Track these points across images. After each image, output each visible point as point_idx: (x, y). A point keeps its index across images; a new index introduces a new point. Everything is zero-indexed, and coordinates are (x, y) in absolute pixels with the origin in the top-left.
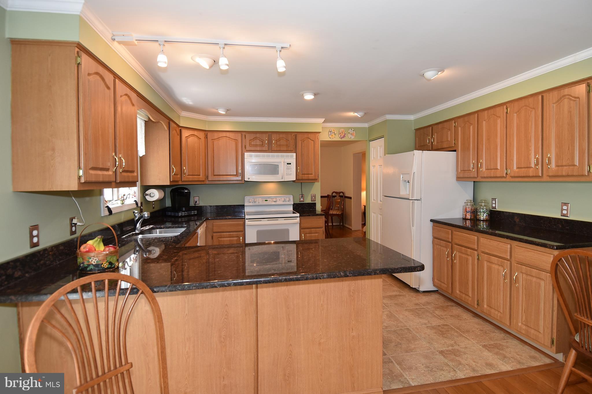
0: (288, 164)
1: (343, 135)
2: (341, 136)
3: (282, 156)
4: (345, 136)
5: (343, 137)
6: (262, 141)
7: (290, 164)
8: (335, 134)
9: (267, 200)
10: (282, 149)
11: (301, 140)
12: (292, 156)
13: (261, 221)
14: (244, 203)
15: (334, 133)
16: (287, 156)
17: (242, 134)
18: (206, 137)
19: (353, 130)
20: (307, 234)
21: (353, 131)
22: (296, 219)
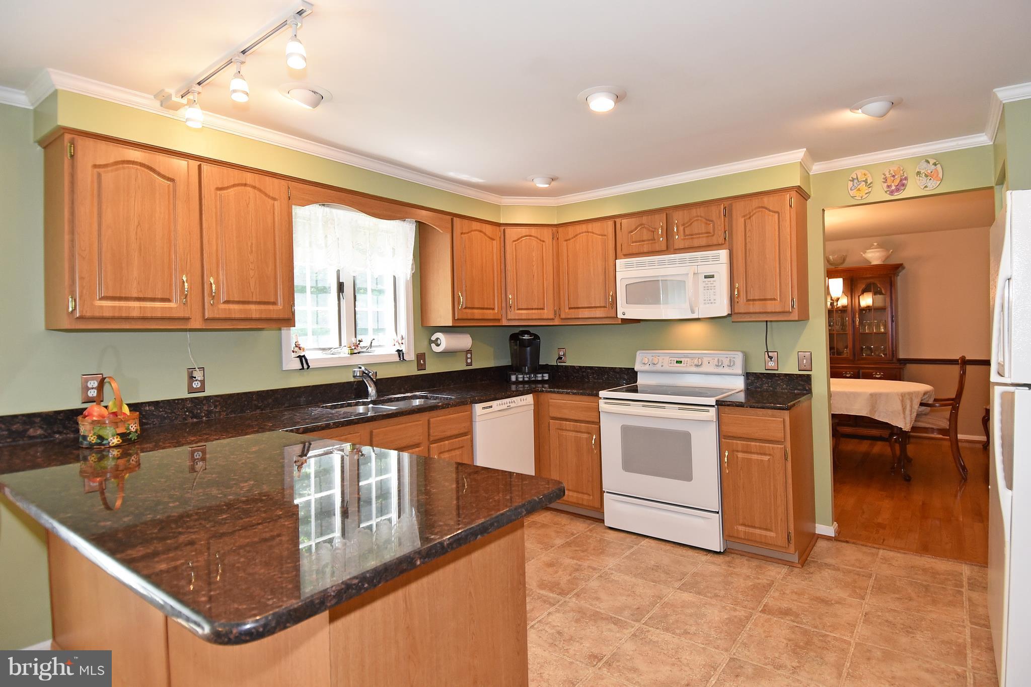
0: (706, 277)
1: (897, 182)
2: (889, 187)
3: (692, 260)
4: (903, 185)
5: (898, 190)
6: (653, 231)
7: (712, 276)
8: (869, 185)
9: (681, 362)
10: (696, 243)
11: (744, 216)
12: (717, 258)
13: (629, 405)
14: (634, 364)
15: (866, 181)
16: (705, 259)
17: (615, 222)
18: (555, 237)
19: (932, 161)
20: (738, 451)
21: (935, 164)
22: (708, 411)
